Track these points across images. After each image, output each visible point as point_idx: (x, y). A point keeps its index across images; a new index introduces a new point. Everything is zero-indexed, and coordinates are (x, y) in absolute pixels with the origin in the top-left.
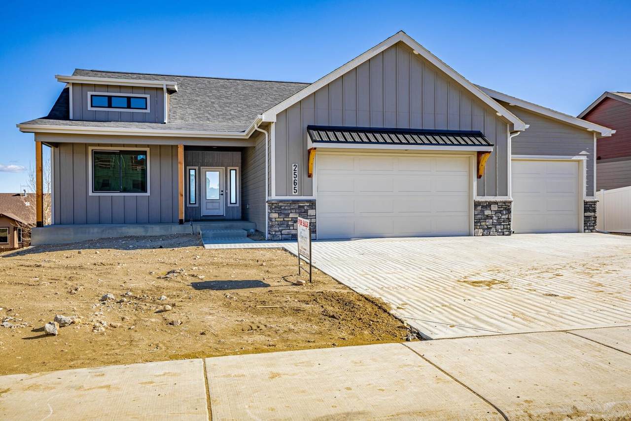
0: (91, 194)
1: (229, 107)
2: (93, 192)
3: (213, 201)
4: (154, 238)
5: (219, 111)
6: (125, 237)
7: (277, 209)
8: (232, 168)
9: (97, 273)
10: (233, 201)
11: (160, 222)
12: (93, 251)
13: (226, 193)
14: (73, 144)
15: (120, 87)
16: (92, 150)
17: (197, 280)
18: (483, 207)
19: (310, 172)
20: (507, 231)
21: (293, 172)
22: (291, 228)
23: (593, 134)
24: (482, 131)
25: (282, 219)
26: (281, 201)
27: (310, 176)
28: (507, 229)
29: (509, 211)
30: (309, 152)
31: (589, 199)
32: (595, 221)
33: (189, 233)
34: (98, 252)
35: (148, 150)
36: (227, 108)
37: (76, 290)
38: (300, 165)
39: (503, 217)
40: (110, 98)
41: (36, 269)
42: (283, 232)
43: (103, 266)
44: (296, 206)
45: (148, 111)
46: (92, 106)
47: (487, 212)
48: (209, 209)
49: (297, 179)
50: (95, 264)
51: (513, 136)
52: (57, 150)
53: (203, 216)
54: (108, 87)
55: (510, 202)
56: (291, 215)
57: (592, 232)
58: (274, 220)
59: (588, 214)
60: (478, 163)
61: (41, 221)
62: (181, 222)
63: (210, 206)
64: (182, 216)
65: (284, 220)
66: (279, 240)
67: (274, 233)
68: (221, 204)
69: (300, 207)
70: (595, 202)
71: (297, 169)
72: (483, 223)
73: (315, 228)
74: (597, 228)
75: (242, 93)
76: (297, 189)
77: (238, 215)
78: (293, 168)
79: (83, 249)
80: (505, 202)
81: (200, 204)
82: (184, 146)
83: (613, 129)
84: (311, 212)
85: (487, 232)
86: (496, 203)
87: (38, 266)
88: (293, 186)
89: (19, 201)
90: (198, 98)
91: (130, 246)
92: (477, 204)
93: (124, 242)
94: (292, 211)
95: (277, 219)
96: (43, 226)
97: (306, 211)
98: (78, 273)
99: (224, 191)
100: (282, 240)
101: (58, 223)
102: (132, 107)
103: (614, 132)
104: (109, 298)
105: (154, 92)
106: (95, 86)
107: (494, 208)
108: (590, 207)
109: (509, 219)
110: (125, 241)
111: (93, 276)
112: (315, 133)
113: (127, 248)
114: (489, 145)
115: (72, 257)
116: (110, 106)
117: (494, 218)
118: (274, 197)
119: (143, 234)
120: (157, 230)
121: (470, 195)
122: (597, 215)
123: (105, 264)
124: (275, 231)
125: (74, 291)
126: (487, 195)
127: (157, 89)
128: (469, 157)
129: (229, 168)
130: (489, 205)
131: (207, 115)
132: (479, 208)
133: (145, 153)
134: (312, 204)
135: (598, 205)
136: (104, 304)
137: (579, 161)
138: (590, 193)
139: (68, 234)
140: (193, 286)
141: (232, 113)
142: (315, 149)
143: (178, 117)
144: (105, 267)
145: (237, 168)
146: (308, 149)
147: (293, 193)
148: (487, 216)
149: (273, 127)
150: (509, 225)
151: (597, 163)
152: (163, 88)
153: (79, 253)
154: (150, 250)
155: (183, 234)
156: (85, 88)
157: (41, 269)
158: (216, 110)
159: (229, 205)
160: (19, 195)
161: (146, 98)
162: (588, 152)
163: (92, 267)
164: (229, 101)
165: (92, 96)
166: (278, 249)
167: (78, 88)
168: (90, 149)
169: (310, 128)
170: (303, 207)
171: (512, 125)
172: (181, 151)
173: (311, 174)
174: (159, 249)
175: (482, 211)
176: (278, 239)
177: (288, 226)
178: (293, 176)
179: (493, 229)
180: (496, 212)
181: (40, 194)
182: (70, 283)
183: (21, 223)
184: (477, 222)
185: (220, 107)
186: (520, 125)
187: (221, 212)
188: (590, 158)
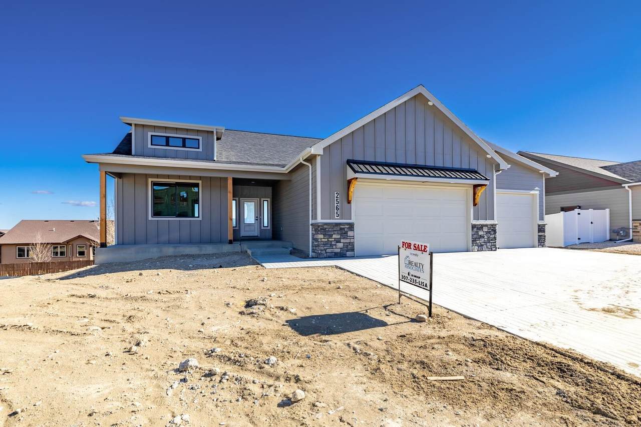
0: (150, 218)
1: (263, 151)
2: (152, 217)
3: (249, 225)
4: (208, 256)
5: (256, 154)
6: (182, 255)
7: (323, 231)
8: (264, 199)
9: (163, 305)
10: (266, 224)
11: (211, 242)
12: (155, 272)
13: (260, 219)
14: (134, 175)
15: (177, 129)
16: (152, 181)
17: (290, 315)
18: (478, 228)
19: (350, 199)
20: (493, 248)
21: (336, 199)
22: (334, 247)
23: (542, 175)
24: (476, 169)
25: (326, 240)
26: (326, 224)
27: (349, 202)
28: (494, 245)
29: (495, 232)
30: (349, 182)
31: (541, 223)
32: (545, 239)
33: (237, 251)
34: (160, 274)
35: (200, 182)
36: (262, 153)
37: (138, 344)
38: (341, 193)
39: (491, 236)
40: (167, 138)
41: (89, 301)
42: (327, 250)
43: (168, 295)
44: (338, 228)
45: (200, 150)
46: (152, 145)
47: (481, 233)
48: (247, 231)
49: (339, 205)
50: (159, 293)
51: (497, 174)
52: (121, 180)
53: (243, 236)
54: (166, 128)
55: (496, 225)
56: (334, 236)
57: (543, 247)
58: (320, 240)
59: (540, 234)
60: (475, 194)
61: (104, 242)
62: (231, 242)
63: (247, 228)
64: (230, 237)
65: (328, 241)
66: (325, 258)
67: (320, 252)
68: (256, 227)
69: (341, 229)
70: (545, 225)
71: (338, 196)
72: (478, 242)
73: (354, 247)
74: (547, 243)
75: (272, 143)
76: (338, 213)
77: (270, 235)
78: (336, 195)
79: (144, 270)
80: (492, 225)
81: (240, 227)
82: (233, 178)
83: (557, 171)
84: (350, 233)
85: (481, 248)
86: (486, 225)
87: (92, 297)
88: (336, 211)
89: (94, 226)
90: (238, 145)
91: (190, 266)
92: (474, 226)
93: (182, 261)
94: (335, 233)
95: (323, 240)
96: (106, 246)
97: (346, 233)
98: (140, 309)
99: (259, 217)
100: (326, 258)
101: (122, 243)
102: (186, 146)
103: (558, 174)
104: (191, 366)
105: (205, 135)
106: (155, 128)
107: (485, 229)
108: (541, 229)
109: (495, 238)
110: (183, 259)
111: (159, 312)
112: (355, 166)
113: (187, 268)
114: (486, 179)
115: (133, 280)
116: (167, 145)
117: (486, 237)
118: (319, 220)
119: (198, 252)
120: (209, 249)
121: (468, 219)
122: (546, 235)
123: (171, 292)
124: (321, 250)
125: (135, 348)
126: (489, 219)
127: (208, 132)
128: (467, 189)
129: (262, 199)
130: (481, 227)
131: (246, 156)
132: (475, 230)
133: (197, 185)
134: (351, 226)
135: (547, 228)
136: (184, 380)
137: (533, 195)
138: (542, 218)
139: (129, 254)
140: (290, 326)
141: (267, 156)
142: (357, 178)
143: (223, 157)
144: (172, 296)
145: (269, 200)
146: (348, 179)
147: (336, 217)
148: (480, 235)
149: (319, 159)
150: (495, 242)
151: (546, 196)
152: (213, 132)
153: (141, 274)
154: (212, 270)
155: (233, 252)
156: (146, 129)
157: (94, 301)
158: (254, 154)
159: (262, 228)
160: (93, 221)
161: (199, 140)
162: (539, 188)
163: (157, 297)
164: (262, 148)
165: (152, 136)
166: (332, 267)
167: (140, 129)
168: (150, 180)
169: (349, 162)
170: (344, 229)
171: (498, 165)
172: (230, 182)
173: (351, 201)
174: (219, 269)
175: (477, 232)
176: (323, 257)
177: (331, 245)
178: (336, 202)
179: (485, 246)
180: (487, 233)
181: (104, 218)
182: (129, 328)
183: (94, 241)
184: (474, 241)
185: (256, 151)
186: (504, 166)
187: (256, 233)
188: (541, 192)
